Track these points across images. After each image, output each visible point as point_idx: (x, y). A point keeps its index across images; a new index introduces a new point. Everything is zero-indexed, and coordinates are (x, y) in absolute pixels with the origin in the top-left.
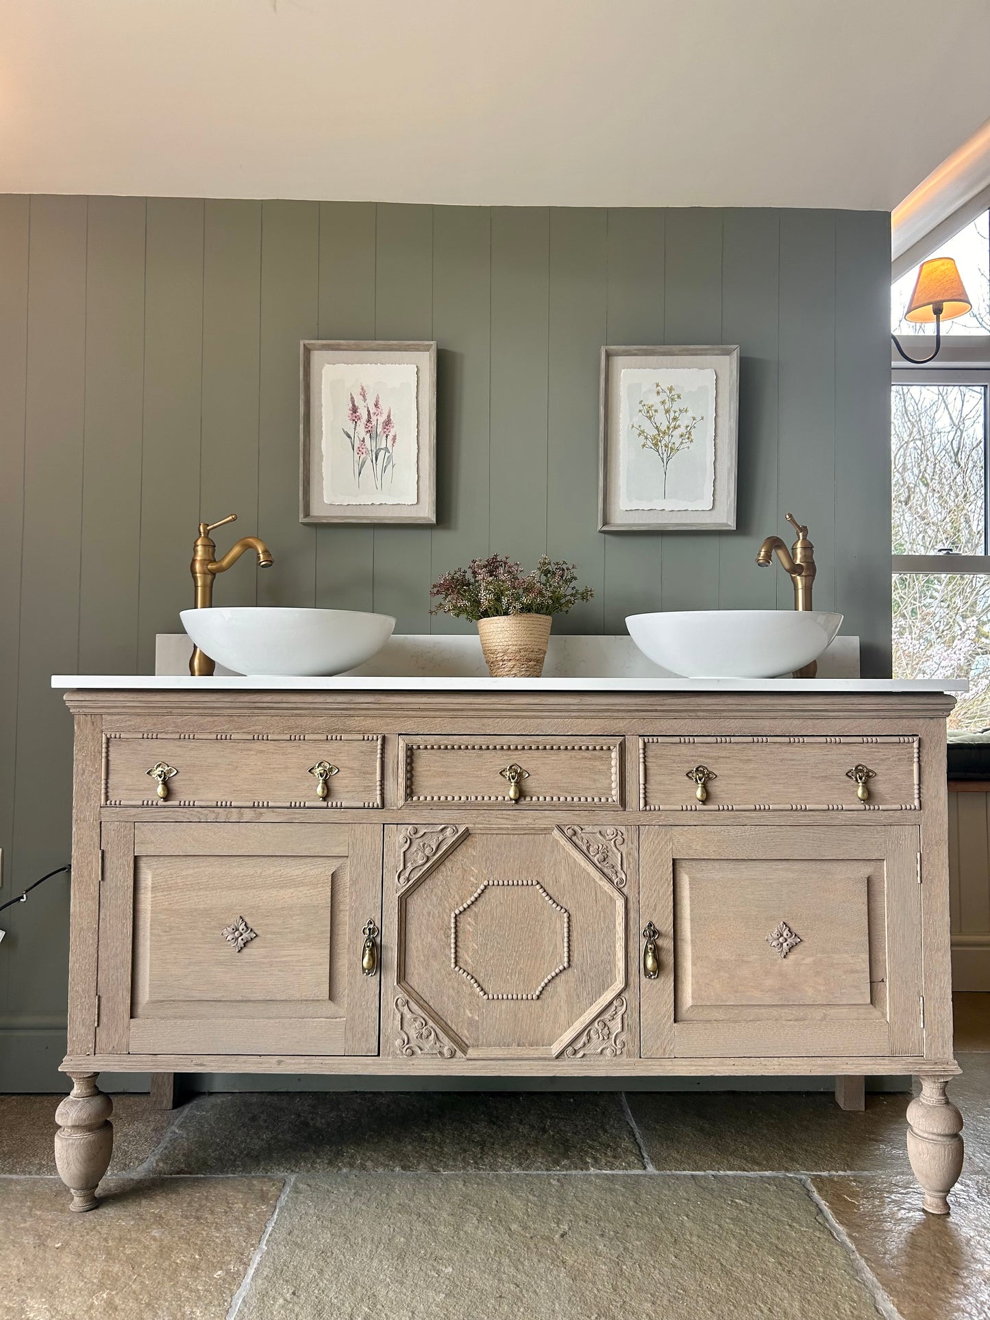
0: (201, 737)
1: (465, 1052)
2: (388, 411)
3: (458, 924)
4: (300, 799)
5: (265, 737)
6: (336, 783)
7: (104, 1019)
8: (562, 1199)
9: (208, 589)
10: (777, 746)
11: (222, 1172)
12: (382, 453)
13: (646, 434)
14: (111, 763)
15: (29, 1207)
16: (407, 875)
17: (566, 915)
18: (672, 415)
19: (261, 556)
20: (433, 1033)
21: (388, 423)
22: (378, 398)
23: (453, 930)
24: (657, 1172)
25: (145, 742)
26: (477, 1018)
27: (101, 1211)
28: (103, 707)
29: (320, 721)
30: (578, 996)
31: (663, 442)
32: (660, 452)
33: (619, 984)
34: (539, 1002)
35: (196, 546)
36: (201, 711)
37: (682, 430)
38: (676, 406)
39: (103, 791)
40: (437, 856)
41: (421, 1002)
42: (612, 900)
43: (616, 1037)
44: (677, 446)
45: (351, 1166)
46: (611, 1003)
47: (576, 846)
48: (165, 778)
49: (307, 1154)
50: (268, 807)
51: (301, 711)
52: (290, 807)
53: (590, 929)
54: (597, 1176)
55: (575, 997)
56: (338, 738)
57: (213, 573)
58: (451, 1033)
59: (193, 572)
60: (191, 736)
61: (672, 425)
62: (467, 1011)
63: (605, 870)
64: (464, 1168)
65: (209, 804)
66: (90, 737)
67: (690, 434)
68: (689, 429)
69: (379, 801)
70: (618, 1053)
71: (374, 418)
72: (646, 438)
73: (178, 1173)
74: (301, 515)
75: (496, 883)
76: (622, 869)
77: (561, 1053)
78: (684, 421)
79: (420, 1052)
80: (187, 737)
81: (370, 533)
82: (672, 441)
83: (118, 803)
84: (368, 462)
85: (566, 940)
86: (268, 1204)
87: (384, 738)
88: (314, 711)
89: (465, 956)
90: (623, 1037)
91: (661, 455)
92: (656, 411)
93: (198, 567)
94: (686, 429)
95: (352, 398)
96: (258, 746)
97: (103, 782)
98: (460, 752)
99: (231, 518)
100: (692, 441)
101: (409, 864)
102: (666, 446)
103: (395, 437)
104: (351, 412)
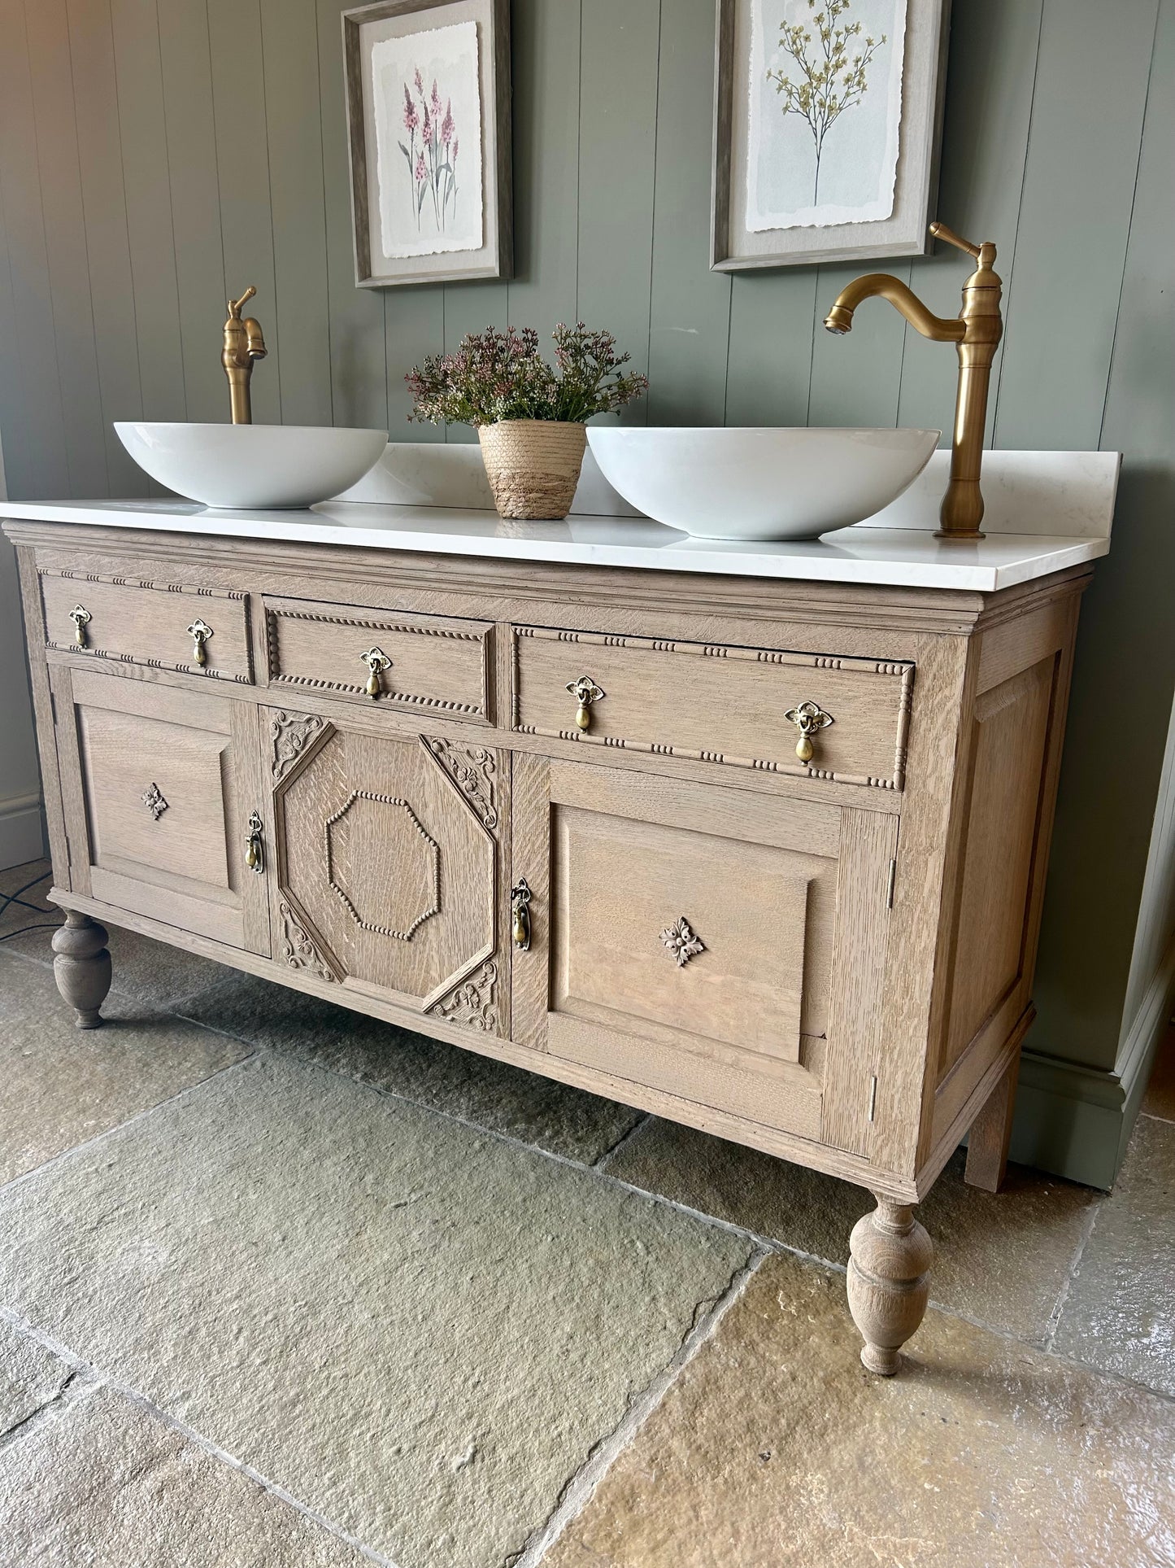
0: (103, 579)
1: (341, 980)
2: (446, 106)
3: (331, 835)
4: (184, 662)
5: (150, 585)
6: (211, 648)
7: (73, 860)
9: (242, 388)
10: (688, 657)
12: (443, 173)
13: (789, 86)
14: (45, 601)
15: (54, 1011)
16: (280, 768)
17: (435, 849)
18: (833, 38)
20: (313, 951)
22: (435, 86)
23: (327, 841)
25: (65, 582)
26: (353, 945)
29: (193, 571)
30: (449, 949)
31: (818, 97)
32: (812, 117)
33: (489, 948)
34: (410, 946)
36: (99, 550)
37: (849, 69)
38: (841, 23)
39: (44, 631)
40: (307, 748)
41: (303, 914)
42: (484, 844)
43: (485, 1008)
44: (838, 101)
47: (442, 764)
48: (81, 623)
50: (160, 667)
51: (177, 557)
52: (177, 670)
53: (460, 872)
55: (446, 950)
56: (209, 593)
59: (223, 366)
60: (96, 578)
61: (833, 62)
62: (345, 936)
63: (475, 803)
65: (117, 656)
66: (29, 572)
67: (862, 74)
68: (860, 64)
69: (250, 676)
70: (488, 1027)
71: (432, 118)
72: (790, 94)
73: (194, 1018)
74: (357, 278)
75: (364, 795)
76: (492, 804)
77: (430, 1010)
78: (854, 49)
79: (303, 966)
80: (93, 578)
81: (437, 296)
82: (832, 94)
83: (54, 645)
84: (429, 188)
85: (436, 879)
86: (210, 1072)
87: (249, 600)
88: (187, 558)
89: (339, 873)
90: (493, 1011)
91: (813, 122)
92: (807, 38)
93: (227, 359)
94: (856, 65)
95: (407, 91)
97: (42, 621)
98: (321, 624)
99: (248, 291)
100: (864, 88)
101: (281, 756)
102: (822, 105)
103: (456, 144)
104: (406, 114)
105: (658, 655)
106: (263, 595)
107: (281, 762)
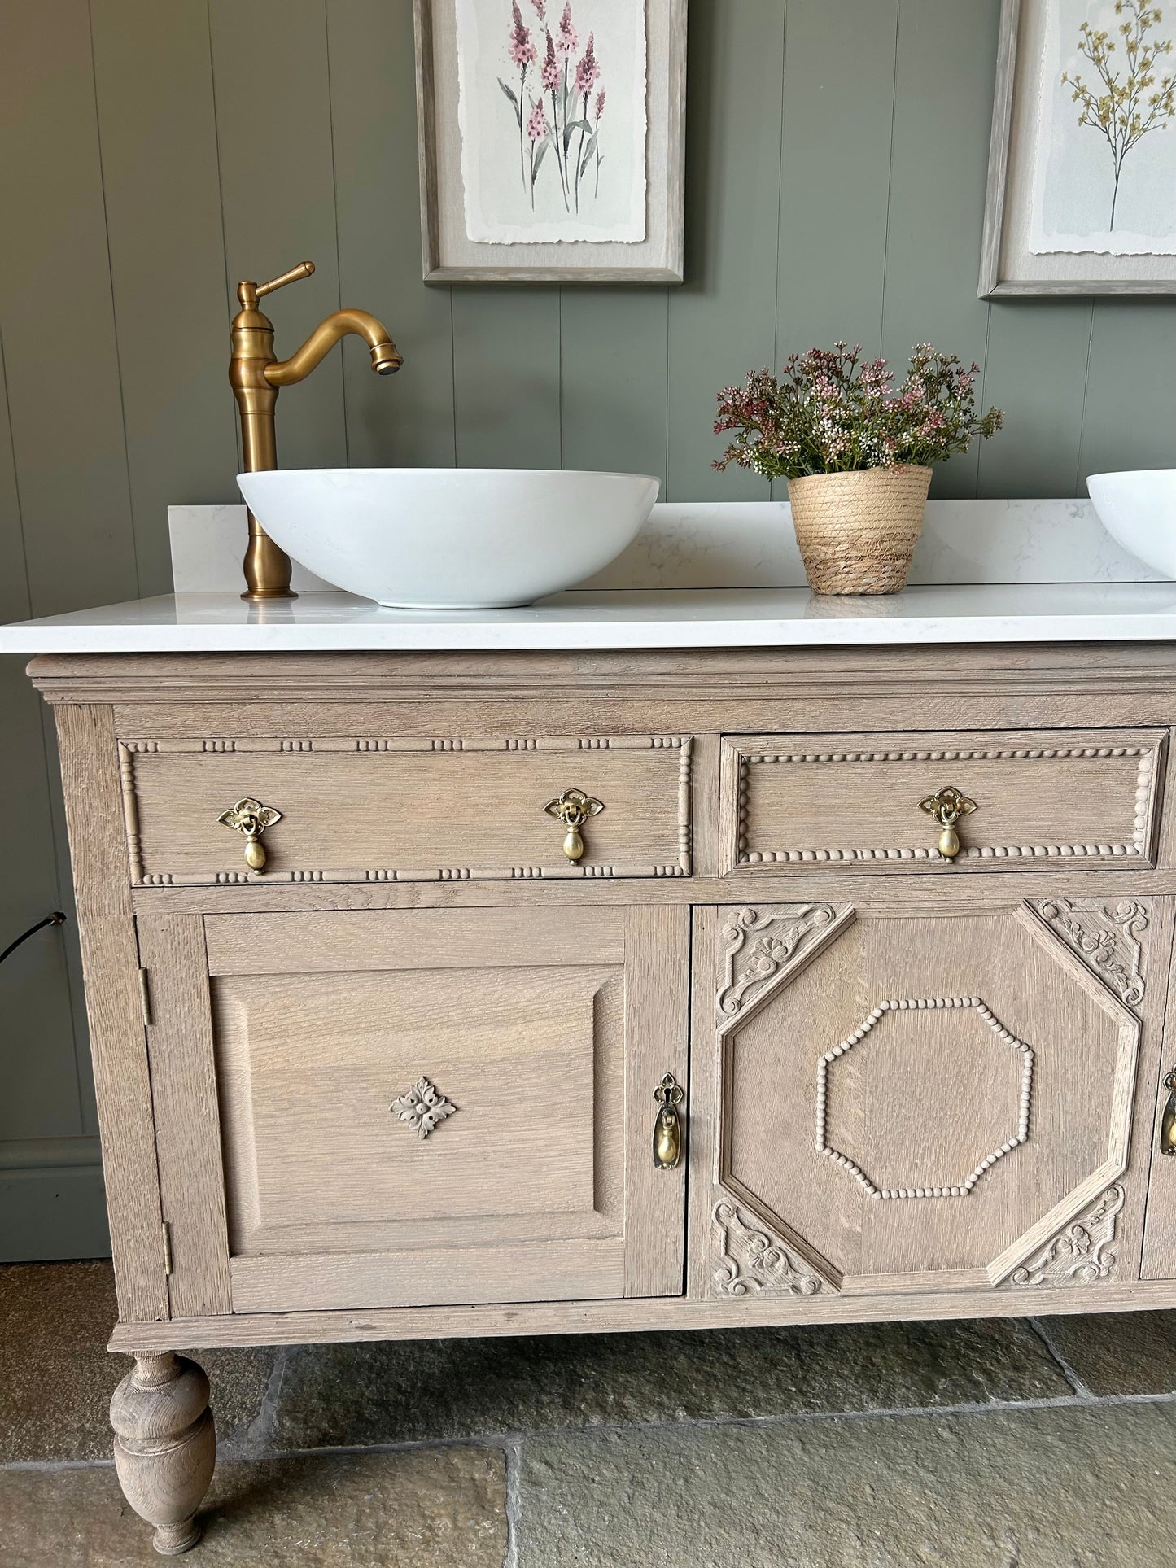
0: (325, 746)
1: (837, 1285)
2: (587, 40)
3: (830, 1077)
4: (531, 863)
5: (456, 746)
6: (599, 830)
7: (181, 1261)
9: (267, 419)
12: (576, 133)
13: (1087, 96)
14: (144, 801)
16: (737, 995)
17: (1028, 1055)
18: (1140, 52)
19: (378, 351)
20: (782, 1258)
21: (587, 66)
22: (567, 10)
23: (821, 1089)
24: (1096, 1400)
25: (210, 760)
26: (859, 1229)
28: (114, 690)
29: (564, 712)
30: (1038, 1186)
31: (1119, 113)
32: (1111, 134)
33: (1114, 1166)
34: (969, 1200)
35: (235, 329)
36: (320, 694)
37: (1156, 89)
38: (1150, 37)
39: (133, 858)
40: (796, 961)
41: (762, 1209)
42: (1113, 1026)
43: (1101, 1250)
44: (1142, 121)
46: (1098, 1198)
47: (1058, 935)
48: (257, 830)
50: (468, 880)
51: (525, 693)
52: (513, 878)
53: (1070, 1076)
54: (1007, 1413)
55: (1033, 1189)
56: (603, 744)
57: (274, 386)
58: (813, 1255)
59: (236, 384)
60: (305, 746)
61: (1139, 78)
62: (843, 1220)
63: (1107, 976)
65: (353, 876)
66: (93, 750)
67: (1170, 96)
68: (1169, 85)
69: (683, 863)
70: (1103, 1274)
71: (559, 55)
72: (1088, 104)
74: (426, 266)
75: (903, 1005)
76: (1139, 974)
77: (1006, 1279)
78: (1162, 68)
79: (758, 1288)
80: (296, 746)
81: (551, 301)
82: (1135, 112)
83: (165, 879)
84: (550, 151)
85: (1025, 1097)
87: (693, 745)
88: (552, 692)
89: (839, 1130)
90: (1114, 1249)
91: (1113, 140)
92: (1111, 47)
93: (244, 373)
94: (1164, 86)
95: (516, 10)
96: (441, 762)
97: (131, 840)
98: (844, 766)
99: (301, 269)
100: (1171, 112)
101: (741, 978)
102: (1123, 122)
103: (601, 97)
104: (515, 42)
106: (723, 735)
107: (742, 988)
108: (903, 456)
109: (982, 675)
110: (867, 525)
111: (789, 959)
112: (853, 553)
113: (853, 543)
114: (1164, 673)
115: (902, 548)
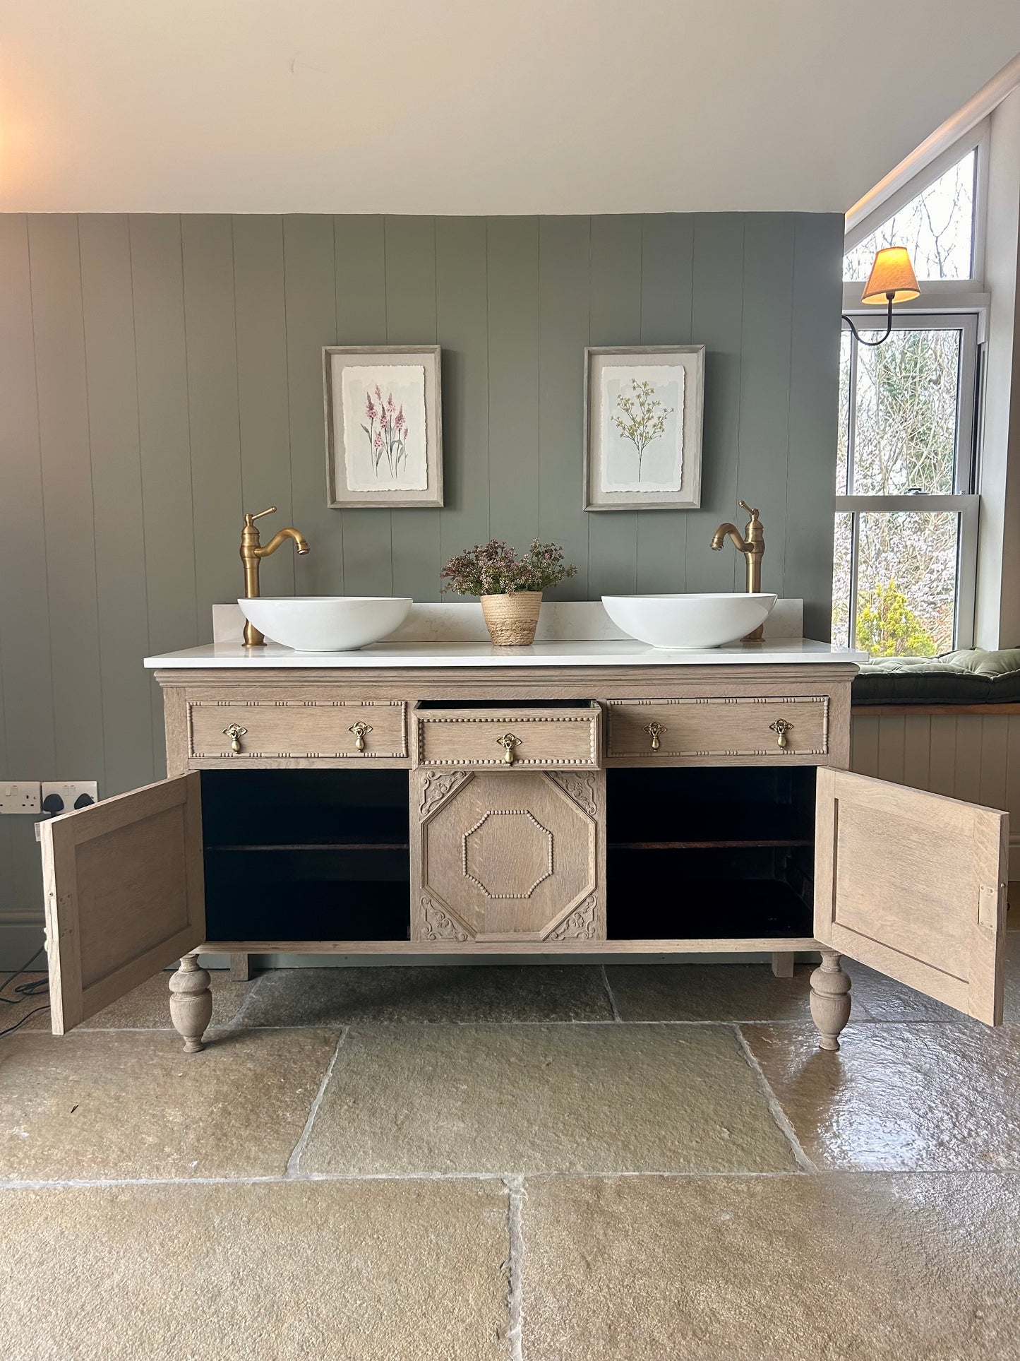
0: (263, 704)
1: (474, 937)
2: (400, 408)
3: (467, 843)
4: (343, 751)
5: (314, 704)
6: (370, 739)
8: (549, 1041)
9: (255, 570)
10: (716, 705)
11: (293, 1025)
13: (623, 425)
14: (194, 725)
15: (152, 1050)
16: (428, 807)
17: (550, 836)
18: (646, 406)
19: (300, 546)
20: (450, 923)
21: (400, 418)
22: (391, 396)
23: (464, 848)
24: (622, 1022)
25: (220, 708)
26: (483, 912)
27: (207, 1051)
28: (186, 682)
29: (355, 691)
30: (559, 895)
31: (639, 432)
32: (636, 441)
33: (591, 887)
34: (530, 900)
35: (243, 534)
36: (261, 684)
37: (655, 421)
38: (650, 400)
39: (190, 746)
40: (450, 793)
41: (441, 901)
42: (586, 825)
43: (588, 925)
44: (650, 435)
45: (391, 1020)
46: (584, 900)
47: (558, 784)
48: (237, 736)
49: (356, 1012)
50: (318, 757)
51: (341, 684)
52: (336, 757)
53: (569, 845)
54: (577, 1025)
55: (557, 897)
56: (371, 704)
57: (259, 557)
58: (463, 923)
59: (243, 557)
60: (256, 704)
61: (647, 416)
62: (476, 907)
63: (580, 802)
64: (476, 1020)
65: (273, 755)
66: (177, 705)
67: (662, 424)
68: (661, 419)
69: (404, 752)
70: (590, 936)
71: (387, 414)
72: (624, 428)
73: (260, 1026)
74: (329, 502)
75: (496, 812)
76: (593, 801)
77: (548, 937)
78: (657, 412)
79: (440, 937)
80: (252, 704)
81: (388, 515)
82: (646, 431)
83: (202, 755)
84: (384, 453)
85: (550, 854)
86: (330, 1046)
87: (406, 703)
88: (350, 683)
89: (474, 867)
90: (594, 925)
91: (637, 443)
92: (632, 404)
93: (246, 552)
94: (659, 420)
95: (369, 397)
96: (309, 710)
97: (189, 739)
99: (271, 509)
100: (663, 430)
101: (429, 799)
102: (641, 435)
103: (406, 430)
104: (368, 409)
105: (698, 706)
107: (428, 804)
108: (521, 588)
109: (517, 679)
110: (507, 616)
111: (448, 792)
112: (504, 628)
113: (503, 624)
114: (589, 678)
115: (526, 626)
